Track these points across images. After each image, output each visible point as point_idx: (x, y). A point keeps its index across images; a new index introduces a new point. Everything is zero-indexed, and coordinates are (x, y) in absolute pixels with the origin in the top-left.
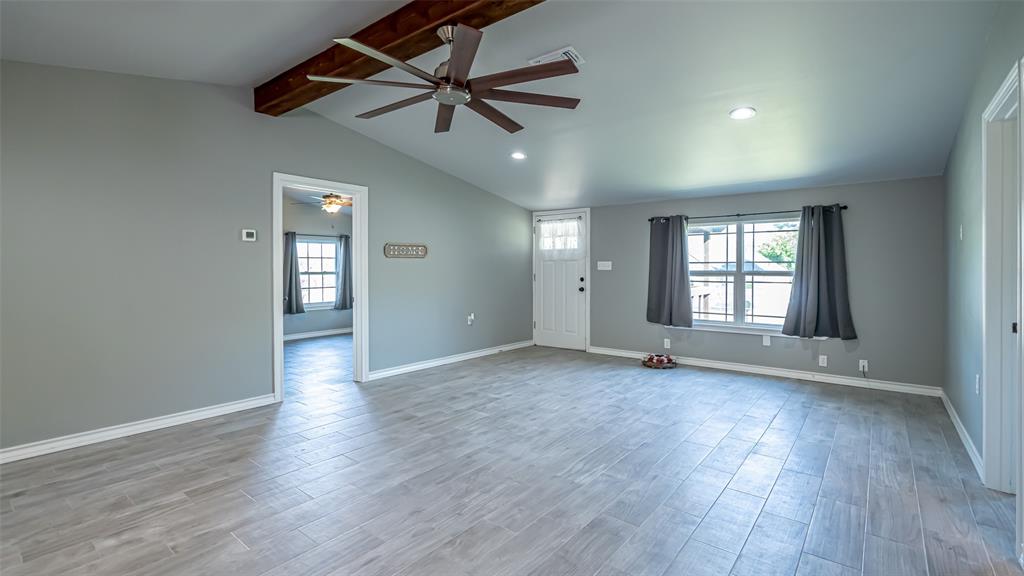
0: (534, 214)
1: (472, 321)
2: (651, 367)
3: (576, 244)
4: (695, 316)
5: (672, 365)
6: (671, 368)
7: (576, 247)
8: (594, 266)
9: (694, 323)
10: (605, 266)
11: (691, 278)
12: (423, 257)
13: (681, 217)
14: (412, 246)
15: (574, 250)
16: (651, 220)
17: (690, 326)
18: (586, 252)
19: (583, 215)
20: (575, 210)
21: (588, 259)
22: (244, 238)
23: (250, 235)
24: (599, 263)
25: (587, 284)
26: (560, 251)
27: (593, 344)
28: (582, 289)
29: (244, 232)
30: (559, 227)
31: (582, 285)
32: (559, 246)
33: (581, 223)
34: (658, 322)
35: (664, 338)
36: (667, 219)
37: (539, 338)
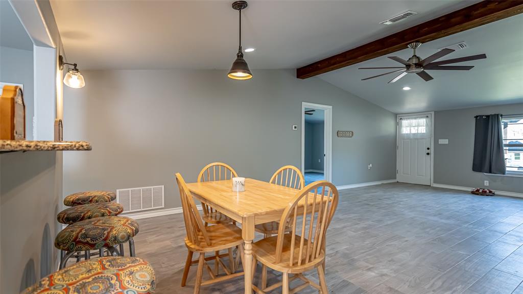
0: (398, 116)
1: (370, 167)
2: (478, 194)
3: (425, 130)
4: (507, 169)
5: (491, 194)
6: (491, 195)
7: (425, 132)
8: (436, 142)
9: (506, 172)
10: (442, 141)
11: (504, 148)
12: (351, 137)
13: (498, 115)
14: (348, 132)
15: (423, 133)
16: (476, 117)
17: (504, 174)
18: (431, 134)
19: (429, 115)
20: (425, 113)
21: (433, 139)
22: (294, 129)
23: (295, 127)
24: (440, 140)
25: (432, 151)
26: (414, 134)
27: (435, 182)
28: (428, 154)
29: (294, 126)
30: (414, 122)
31: (428, 151)
32: (414, 131)
33: (428, 120)
34: (480, 171)
35: (485, 180)
36: (488, 116)
37: (400, 178)
